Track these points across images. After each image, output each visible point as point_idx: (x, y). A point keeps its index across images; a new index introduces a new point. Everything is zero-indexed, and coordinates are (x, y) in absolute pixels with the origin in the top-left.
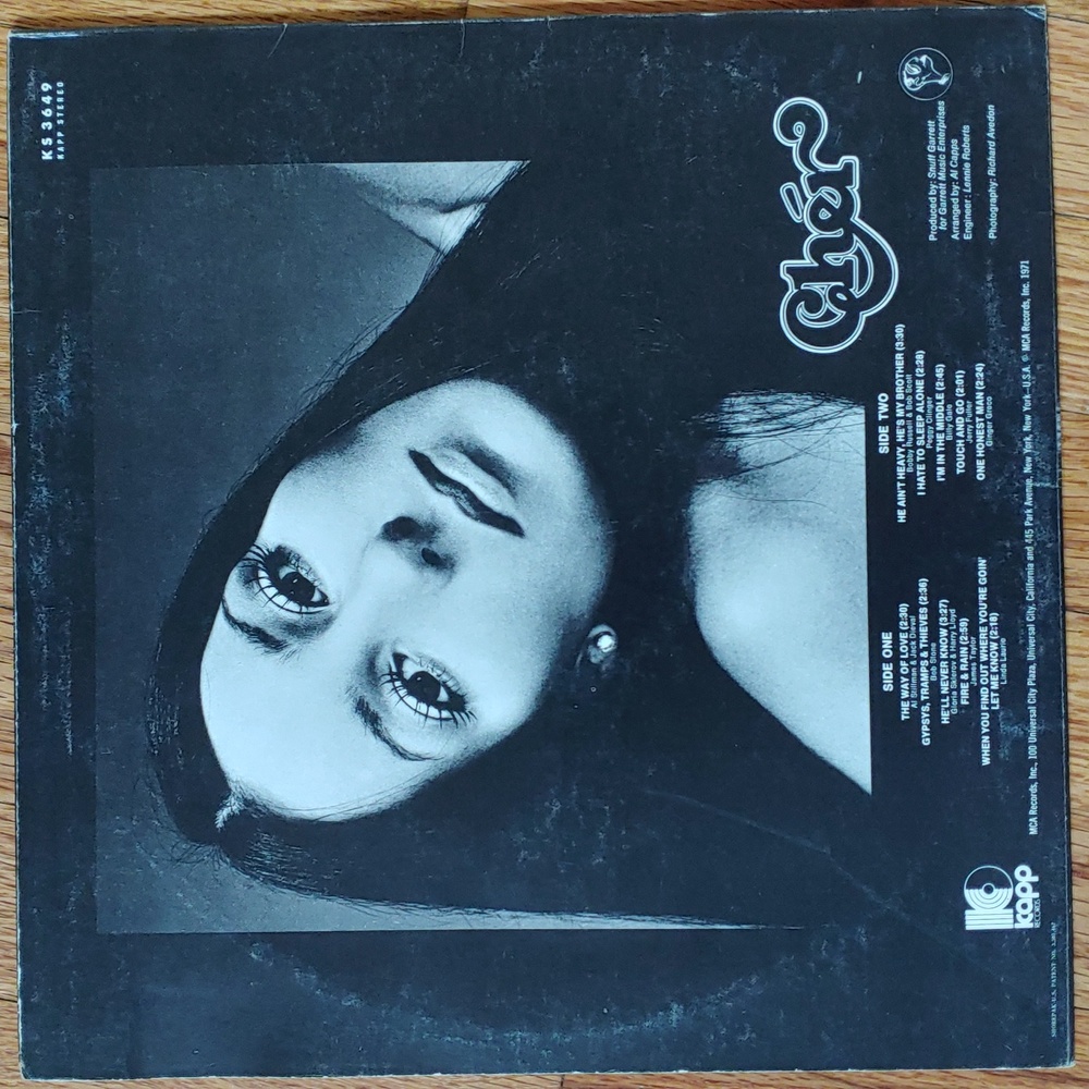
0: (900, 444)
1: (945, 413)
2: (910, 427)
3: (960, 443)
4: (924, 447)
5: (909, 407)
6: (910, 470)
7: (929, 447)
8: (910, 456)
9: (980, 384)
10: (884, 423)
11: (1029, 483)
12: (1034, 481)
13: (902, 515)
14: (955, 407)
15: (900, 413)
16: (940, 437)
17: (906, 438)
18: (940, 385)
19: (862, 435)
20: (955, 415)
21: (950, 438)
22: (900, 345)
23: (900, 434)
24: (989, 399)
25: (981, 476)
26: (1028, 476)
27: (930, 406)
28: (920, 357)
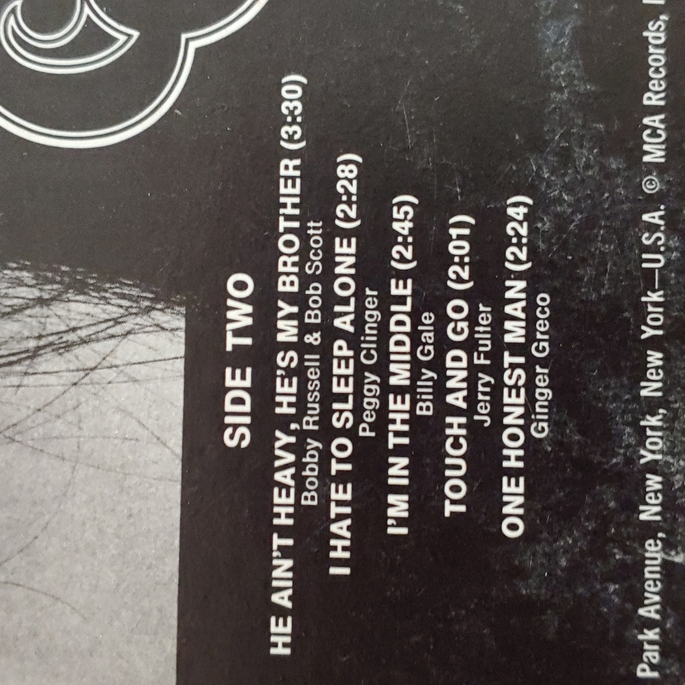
0: (284, 423)
1: (415, 336)
2: (313, 375)
3: (456, 426)
4: (351, 433)
5: (313, 317)
6: (310, 499)
7: (365, 432)
8: (311, 459)
9: (517, 257)
10: (240, 358)
11: (653, 550)
12: (668, 545)
13: (281, 633)
14: (442, 321)
15: (287, 331)
16: (399, 408)
17: (301, 404)
18: (403, 255)
19: (176, 390)
20: (442, 345)
21: (425, 409)
22: (291, 135)
23: (286, 391)
24: (544, 299)
25: (513, 524)
26: (649, 530)
27: (373, 315)
28: (347, 173)
